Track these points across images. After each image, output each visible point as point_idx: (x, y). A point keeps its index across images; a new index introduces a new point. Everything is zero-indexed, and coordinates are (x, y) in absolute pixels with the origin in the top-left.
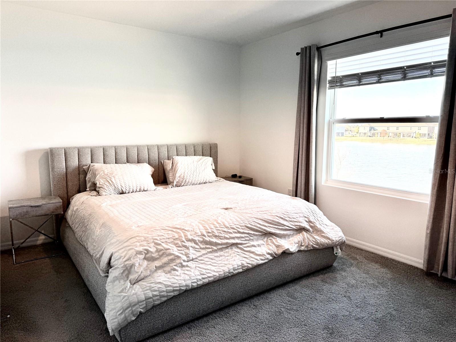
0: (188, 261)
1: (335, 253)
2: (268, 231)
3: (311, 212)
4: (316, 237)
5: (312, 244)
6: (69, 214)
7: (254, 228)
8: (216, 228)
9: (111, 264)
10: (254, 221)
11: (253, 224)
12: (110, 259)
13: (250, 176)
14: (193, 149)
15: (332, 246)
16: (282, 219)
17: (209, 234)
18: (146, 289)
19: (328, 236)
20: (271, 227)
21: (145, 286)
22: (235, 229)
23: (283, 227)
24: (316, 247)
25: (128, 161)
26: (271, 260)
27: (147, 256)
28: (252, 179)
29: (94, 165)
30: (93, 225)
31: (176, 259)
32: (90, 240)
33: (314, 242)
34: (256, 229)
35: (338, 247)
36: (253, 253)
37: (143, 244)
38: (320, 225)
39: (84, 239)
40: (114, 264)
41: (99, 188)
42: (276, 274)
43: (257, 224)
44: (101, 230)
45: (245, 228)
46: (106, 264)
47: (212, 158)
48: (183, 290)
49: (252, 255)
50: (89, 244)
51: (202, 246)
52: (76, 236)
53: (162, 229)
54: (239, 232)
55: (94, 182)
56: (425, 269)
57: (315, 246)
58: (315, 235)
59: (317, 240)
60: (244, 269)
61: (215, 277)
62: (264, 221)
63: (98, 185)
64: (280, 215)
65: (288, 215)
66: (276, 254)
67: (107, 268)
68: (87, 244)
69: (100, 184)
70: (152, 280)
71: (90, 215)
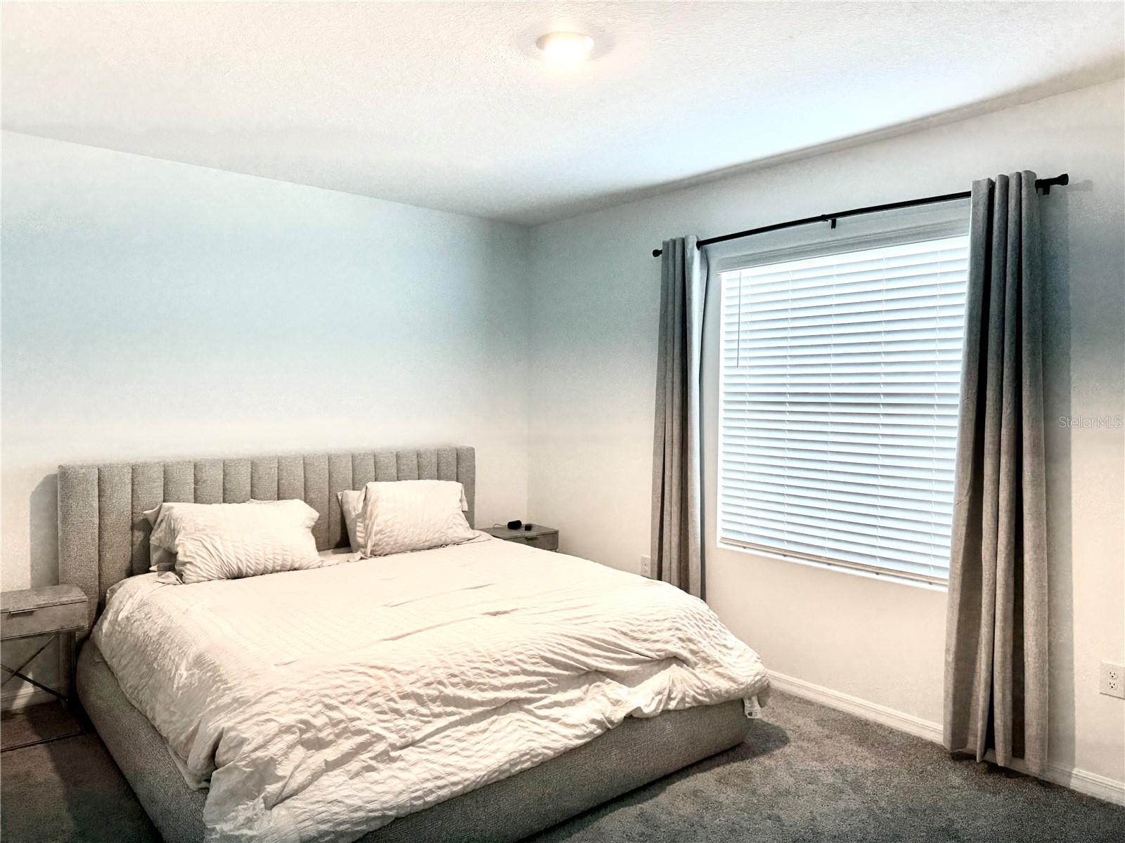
0: (402, 748)
1: (747, 713)
2: (593, 666)
3: (691, 618)
4: (702, 676)
5: (693, 693)
6: (104, 631)
7: (560, 661)
8: (470, 664)
9: (216, 759)
10: (560, 642)
11: (559, 651)
12: (215, 747)
13: (553, 526)
14: (415, 462)
15: (740, 697)
16: (625, 637)
17: (454, 680)
18: (302, 817)
19: (730, 673)
20: (599, 656)
21: (301, 811)
22: (516, 665)
23: (628, 654)
24: (705, 701)
25: (253, 496)
26: (599, 737)
27: (305, 736)
28: (556, 533)
29: (172, 508)
30: (170, 659)
31: (375, 742)
32: (161, 697)
33: (698, 687)
34: (565, 662)
35: (754, 699)
36: (556, 720)
37: (295, 709)
38: (713, 646)
39: (145, 695)
40: (224, 758)
41: (184, 564)
42: (611, 770)
43: (566, 649)
44: (190, 672)
45: (538, 660)
46: (205, 759)
47: (461, 484)
48: (391, 816)
49: (554, 726)
50: (158, 708)
51: (437, 710)
52: (122, 686)
53: (342, 671)
54: (525, 672)
55: (169, 548)
56: (948, 746)
57: (700, 698)
58: (701, 672)
59: (706, 684)
60: (535, 762)
61: (466, 783)
62: (583, 641)
63: (180, 558)
64: (619, 626)
65: (640, 625)
66: (611, 722)
67: (207, 768)
68: (153, 709)
69: (186, 556)
70: (315, 795)
71: (162, 634)
